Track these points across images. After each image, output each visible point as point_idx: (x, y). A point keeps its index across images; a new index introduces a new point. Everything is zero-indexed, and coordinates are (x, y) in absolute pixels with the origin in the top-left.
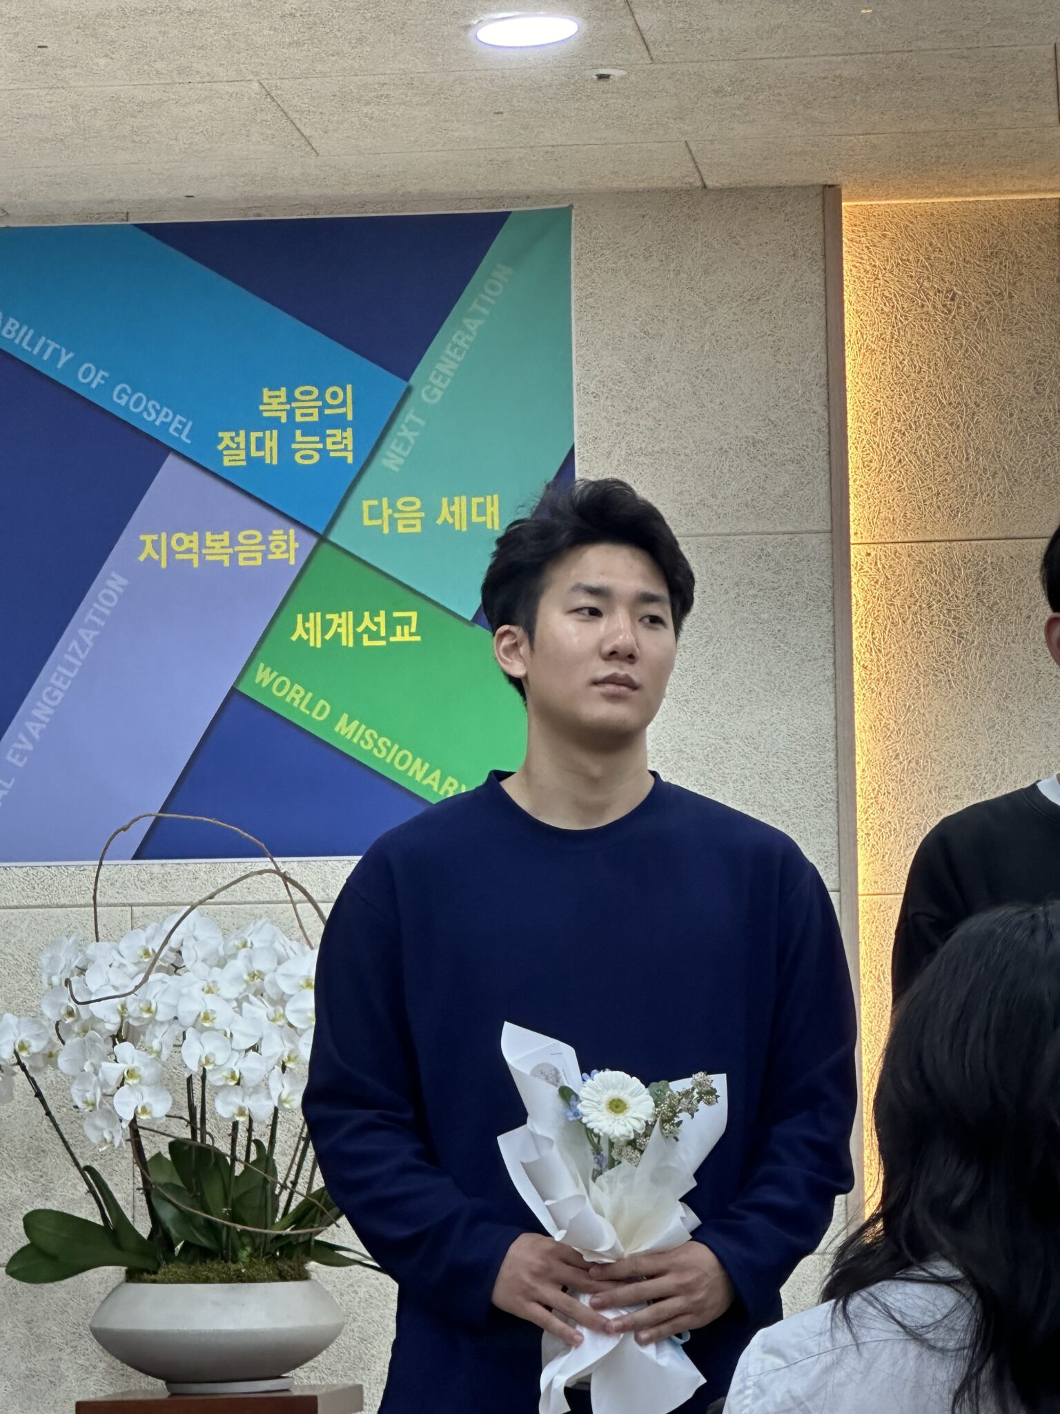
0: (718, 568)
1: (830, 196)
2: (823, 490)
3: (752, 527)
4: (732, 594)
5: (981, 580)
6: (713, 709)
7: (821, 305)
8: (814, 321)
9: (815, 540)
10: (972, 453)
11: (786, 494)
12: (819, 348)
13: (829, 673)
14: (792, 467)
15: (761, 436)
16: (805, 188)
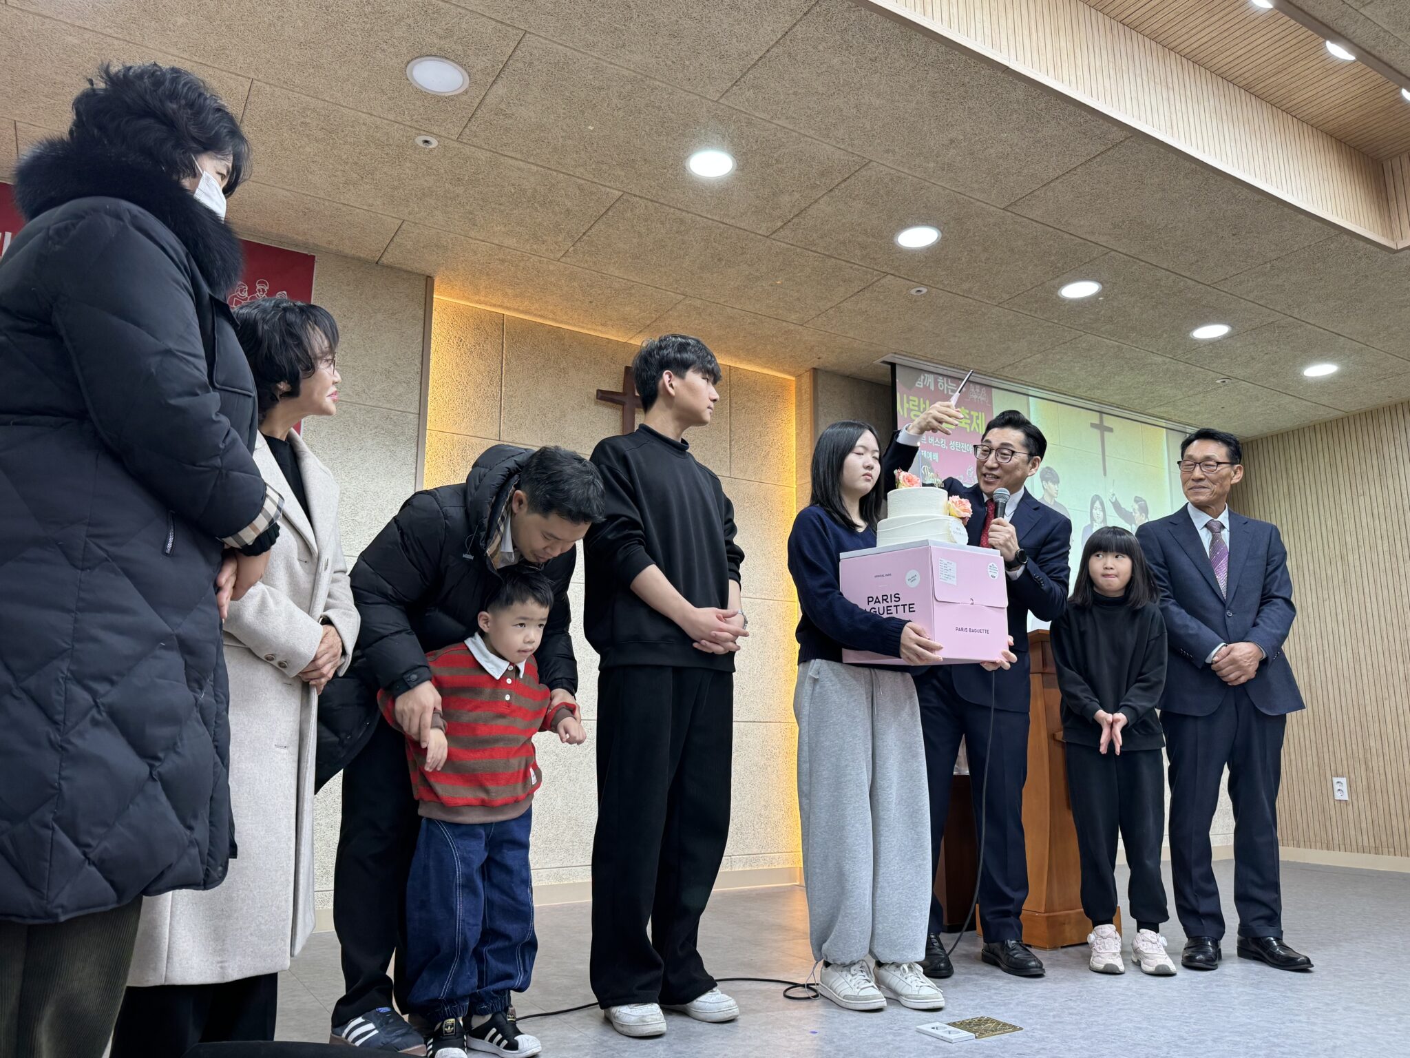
0: (369, 419)
1: (429, 282)
2: (417, 398)
3: (385, 406)
4: (373, 431)
5: (464, 450)
6: (361, 478)
7: (422, 322)
8: (419, 329)
9: (411, 416)
10: (464, 401)
11: (400, 395)
12: (420, 340)
13: (414, 471)
14: (404, 385)
15: (392, 369)
16: (419, 275)
